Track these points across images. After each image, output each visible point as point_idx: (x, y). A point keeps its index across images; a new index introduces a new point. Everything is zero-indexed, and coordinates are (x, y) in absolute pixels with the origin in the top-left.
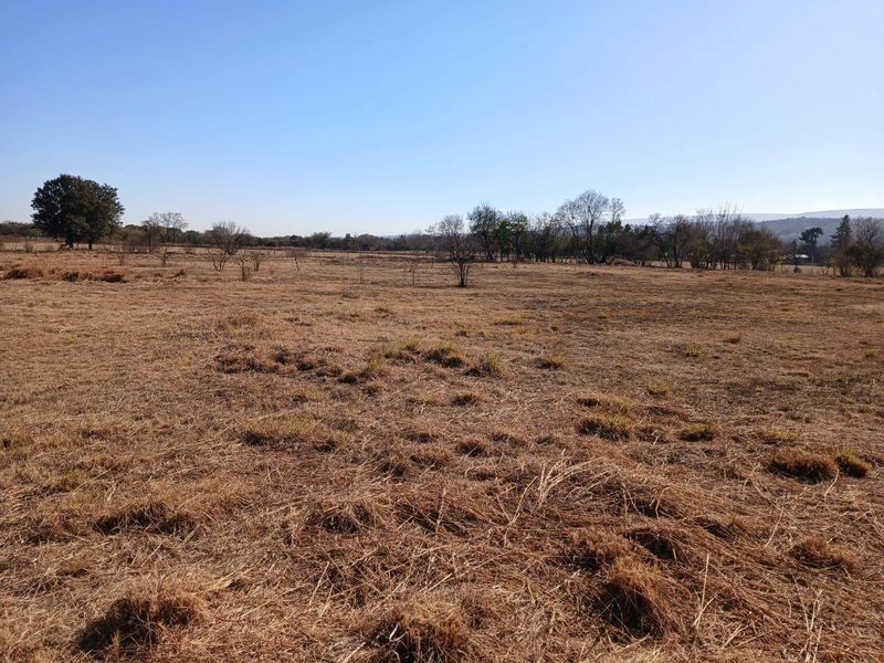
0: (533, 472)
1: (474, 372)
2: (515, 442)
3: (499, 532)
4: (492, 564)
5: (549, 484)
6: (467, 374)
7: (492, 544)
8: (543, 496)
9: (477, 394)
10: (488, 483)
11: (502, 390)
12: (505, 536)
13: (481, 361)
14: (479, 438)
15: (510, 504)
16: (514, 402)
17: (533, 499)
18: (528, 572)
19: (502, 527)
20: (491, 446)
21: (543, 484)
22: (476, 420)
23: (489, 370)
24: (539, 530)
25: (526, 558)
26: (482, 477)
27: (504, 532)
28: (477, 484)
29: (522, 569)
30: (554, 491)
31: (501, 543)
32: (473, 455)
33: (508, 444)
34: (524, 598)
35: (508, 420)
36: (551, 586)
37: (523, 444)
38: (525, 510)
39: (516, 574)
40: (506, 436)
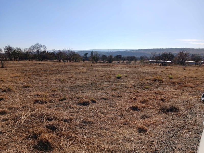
0: (20, 116)
1: (5, 91)
2: (16, 109)
3: (9, 134)
4: (7, 144)
5: (25, 118)
6: (2, 92)
7: (7, 138)
8: (23, 122)
9: (5, 97)
10: (6, 122)
11: (13, 95)
12: (11, 136)
13: (7, 88)
14: (5, 109)
15: (13, 126)
16: (17, 98)
17: (20, 123)
18: (18, 143)
19: (10, 133)
20: (9, 111)
21: (23, 118)
22: (4, 104)
23: (9, 90)
24: (21, 131)
25: (17, 140)
26: (5, 120)
27: (11, 134)
28: (3, 123)
29: (16, 143)
30: (26, 120)
31: (10, 137)
32: (3, 114)
33: (13, 110)
34: (16, 151)
35: (14, 103)
36: (24, 145)
37: (18, 109)
38: (17, 127)
39: (14, 145)
40: (13, 107)
